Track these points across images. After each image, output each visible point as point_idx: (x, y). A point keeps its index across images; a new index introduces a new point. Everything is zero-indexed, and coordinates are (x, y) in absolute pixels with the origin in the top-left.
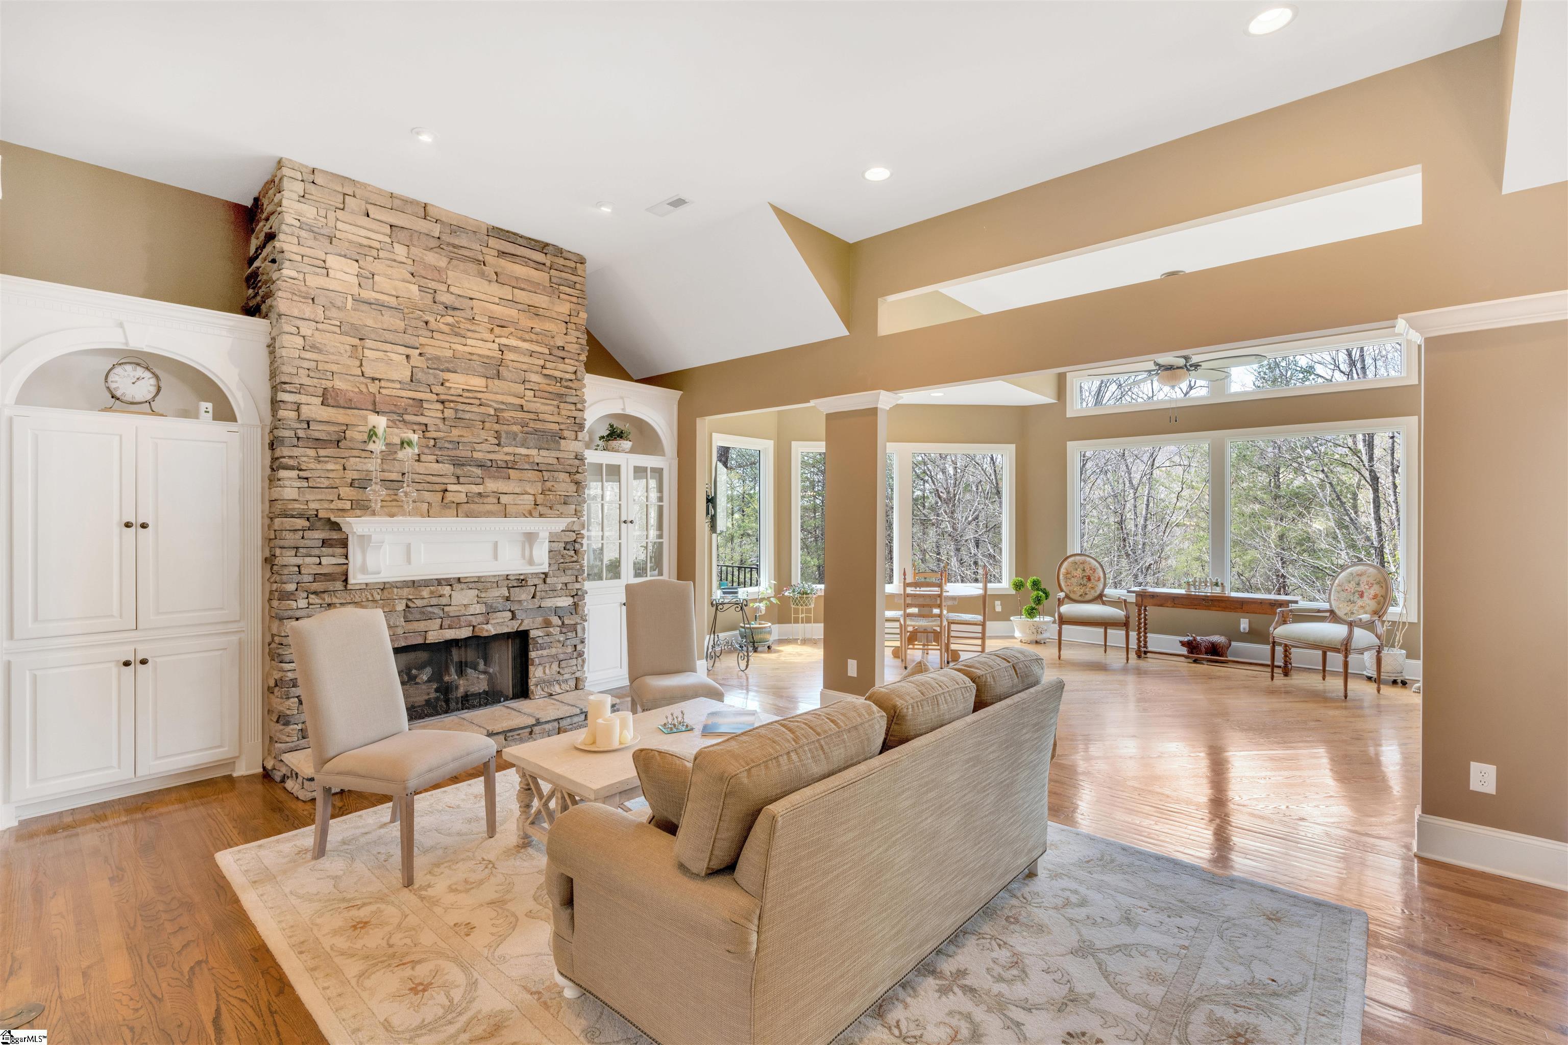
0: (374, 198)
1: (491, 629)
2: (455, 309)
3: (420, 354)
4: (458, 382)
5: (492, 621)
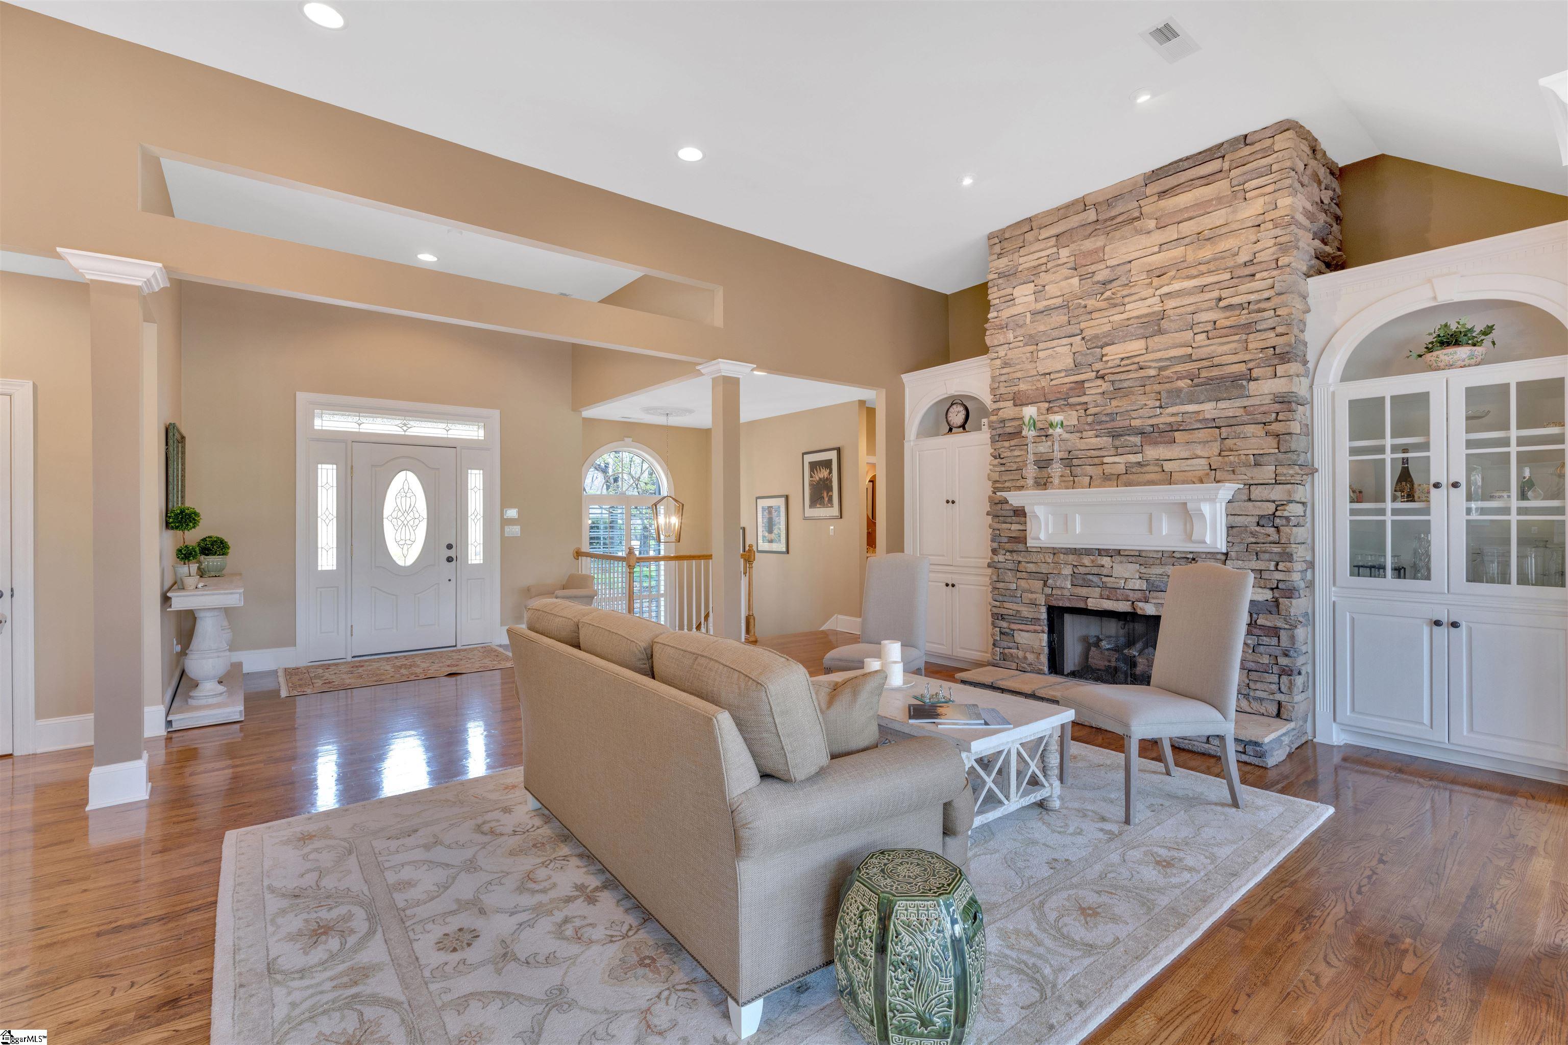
2: (1111, 281)
3: (1083, 338)
4: (1114, 352)
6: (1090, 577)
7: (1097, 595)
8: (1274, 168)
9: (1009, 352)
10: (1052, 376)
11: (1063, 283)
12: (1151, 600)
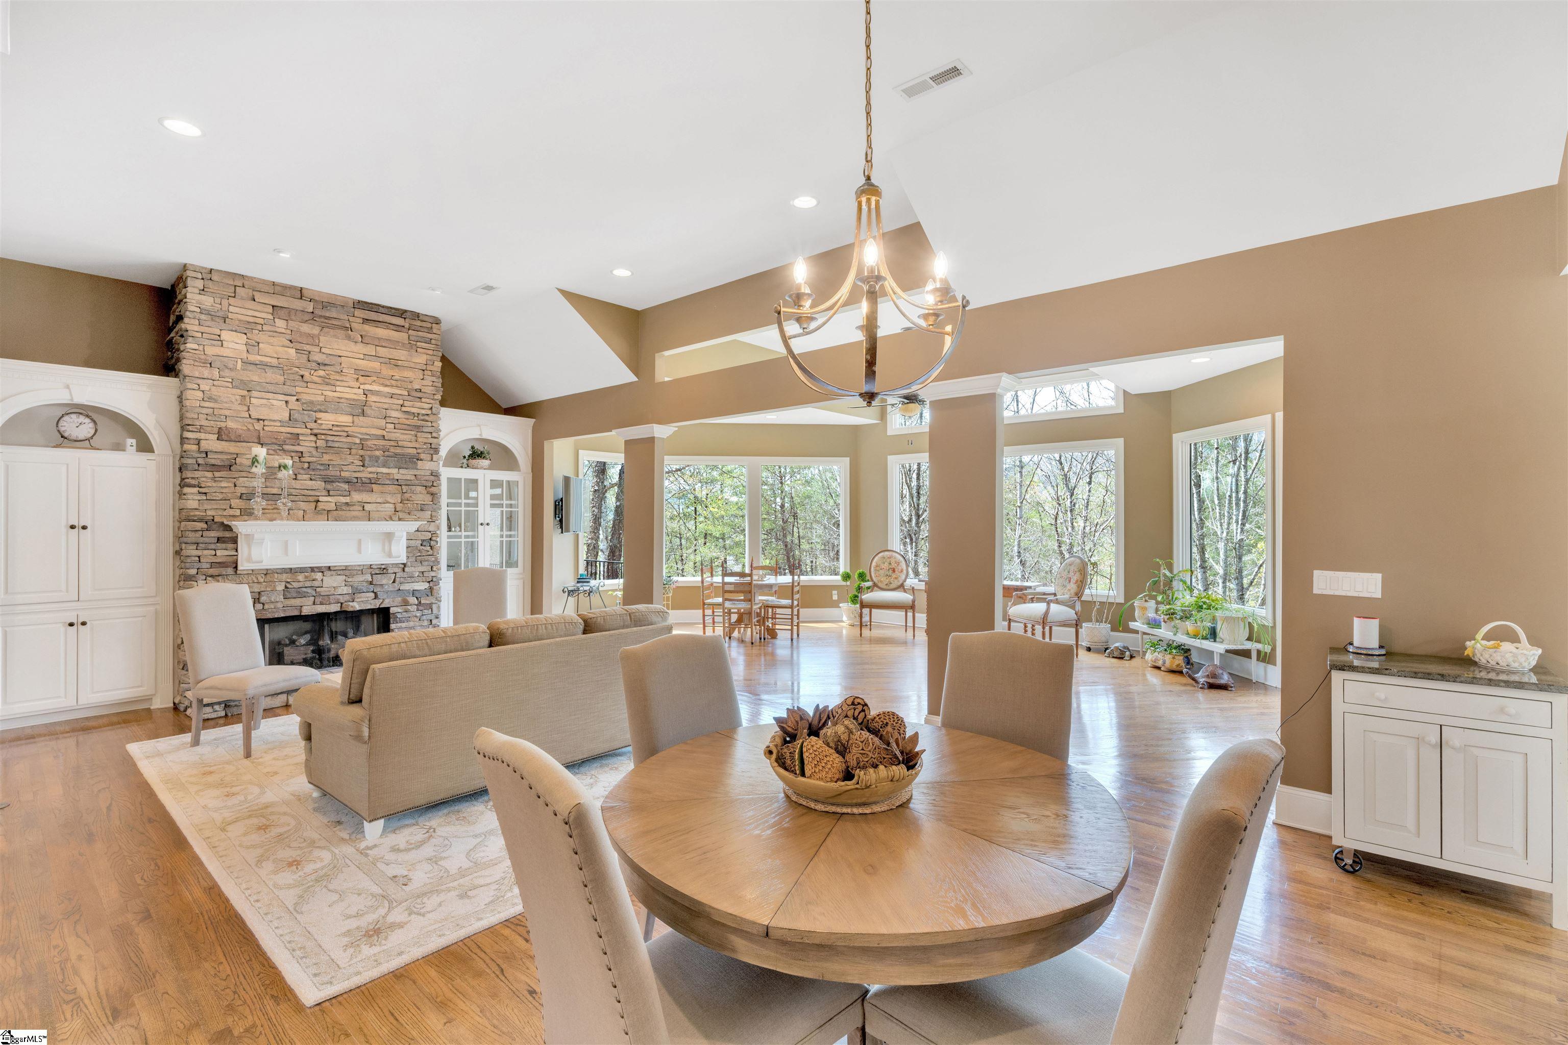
0: (259, 287)
1: (356, 606)
2: (326, 365)
3: (297, 400)
4: (328, 419)
5: (356, 600)
6: (304, 590)
7: (311, 603)
9: (213, 388)
10: (266, 423)
11: (281, 349)
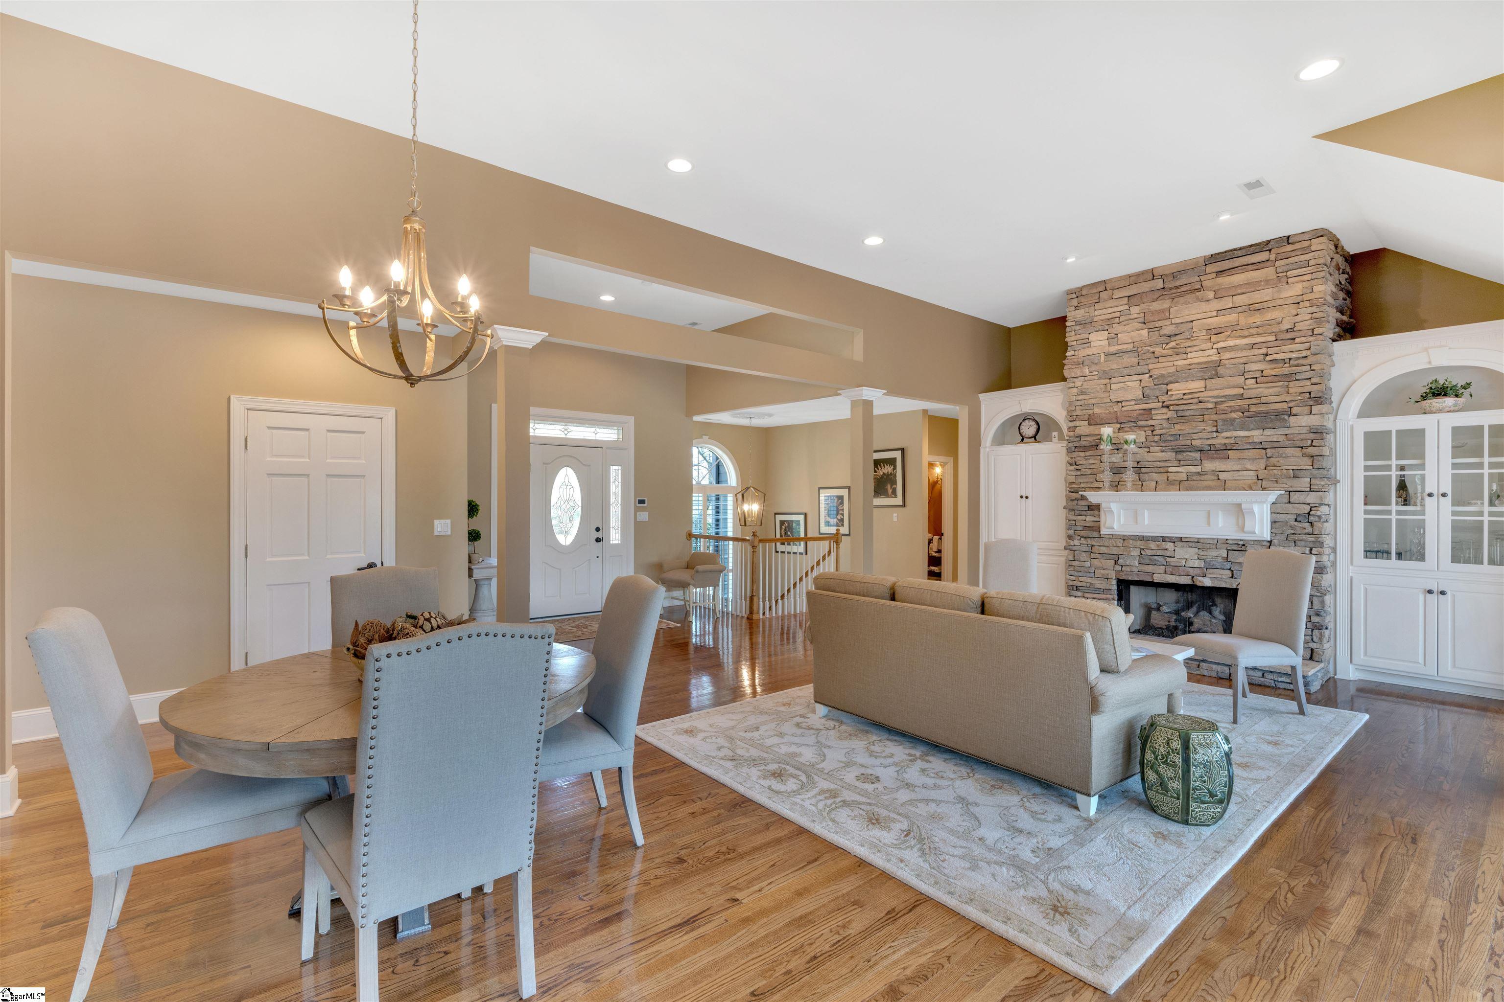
1: (1207, 582)
2: (1176, 335)
3: (1151, 376)
4: (1178, 389)
6: (1156, 558)
7: (1162, 572)
8: (1311, 263)
9: (1085, 383)
10: (1123, 404)
11: (1134, 334)
12: (1207, 575)
